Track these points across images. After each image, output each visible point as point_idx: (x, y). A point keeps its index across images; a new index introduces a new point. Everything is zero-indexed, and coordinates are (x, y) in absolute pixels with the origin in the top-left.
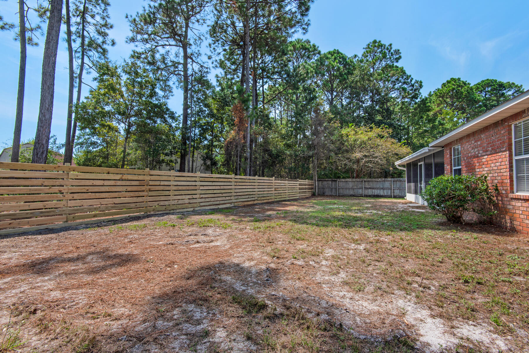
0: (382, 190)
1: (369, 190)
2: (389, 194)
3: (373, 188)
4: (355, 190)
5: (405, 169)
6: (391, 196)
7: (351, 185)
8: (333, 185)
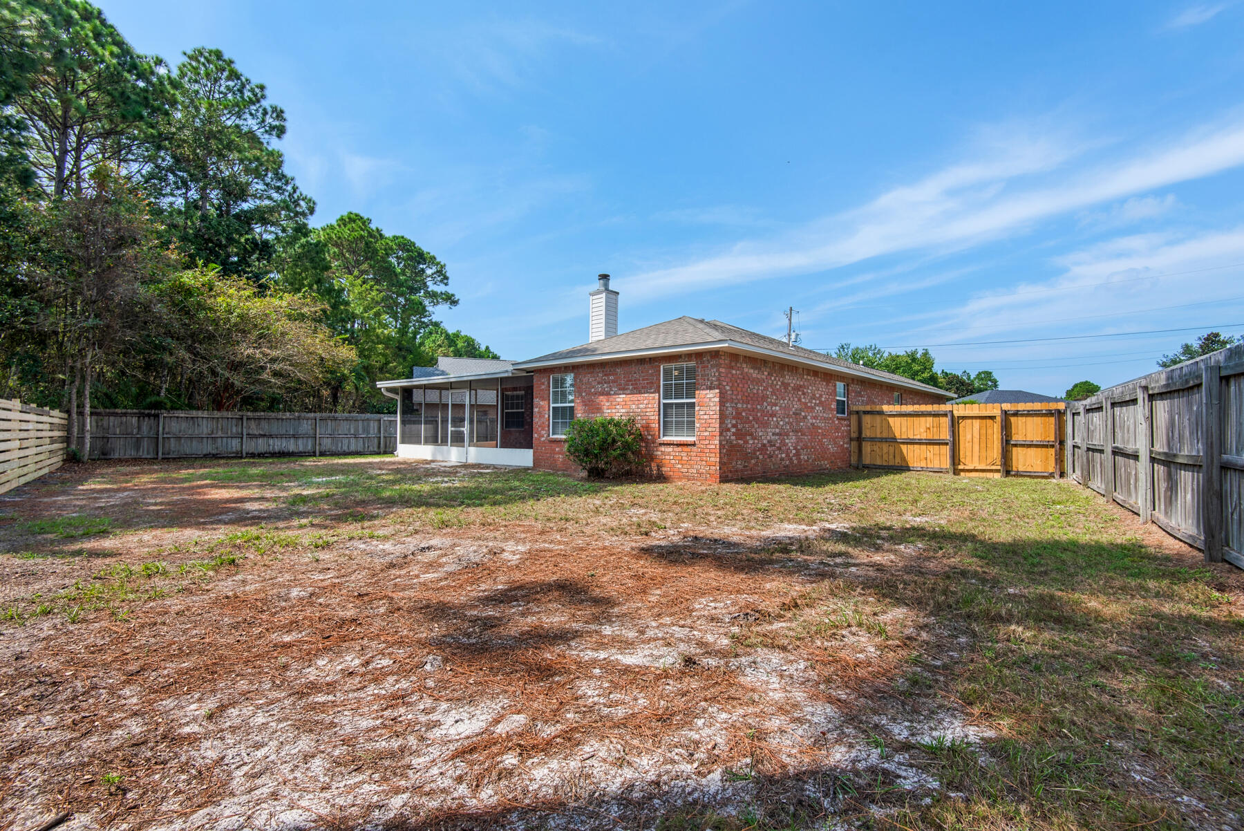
0: (292, 440)
1: (260, 441)
2: (309, 447)
3: (271, 436)
4: (219, 440)
5: (398, 398)
6: (314, 452)
7: (205, 428)
8: (145, 428)
